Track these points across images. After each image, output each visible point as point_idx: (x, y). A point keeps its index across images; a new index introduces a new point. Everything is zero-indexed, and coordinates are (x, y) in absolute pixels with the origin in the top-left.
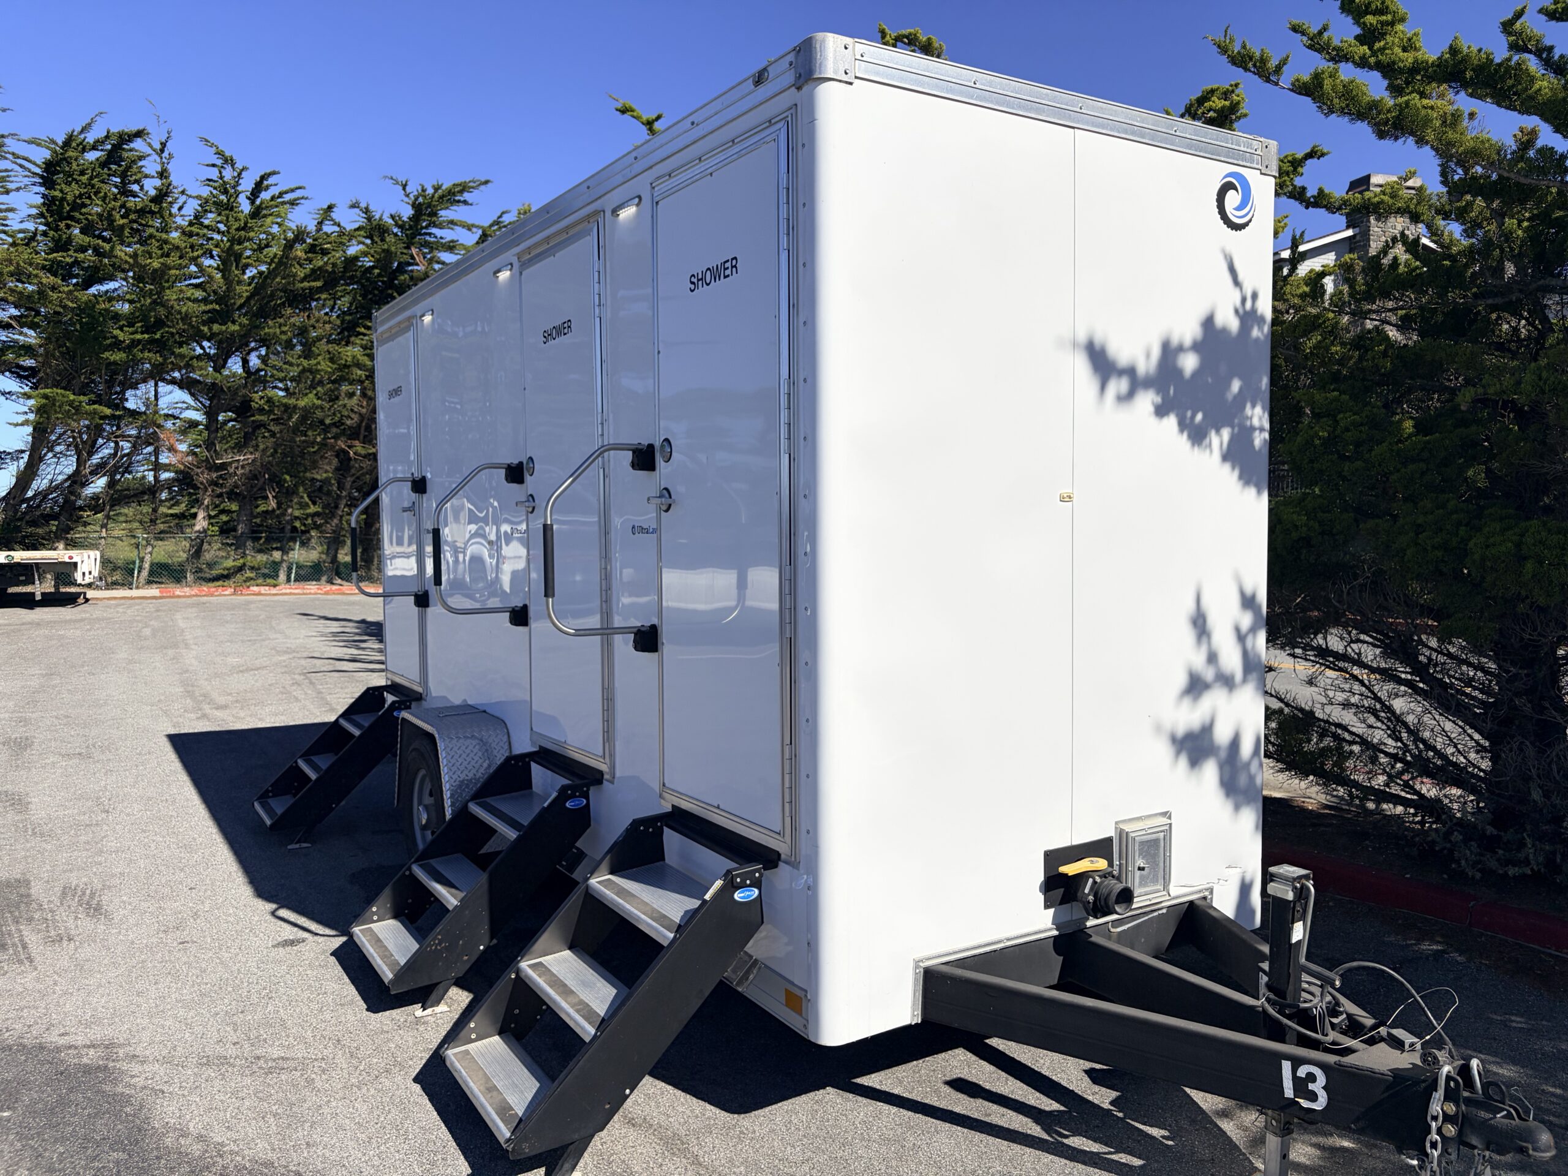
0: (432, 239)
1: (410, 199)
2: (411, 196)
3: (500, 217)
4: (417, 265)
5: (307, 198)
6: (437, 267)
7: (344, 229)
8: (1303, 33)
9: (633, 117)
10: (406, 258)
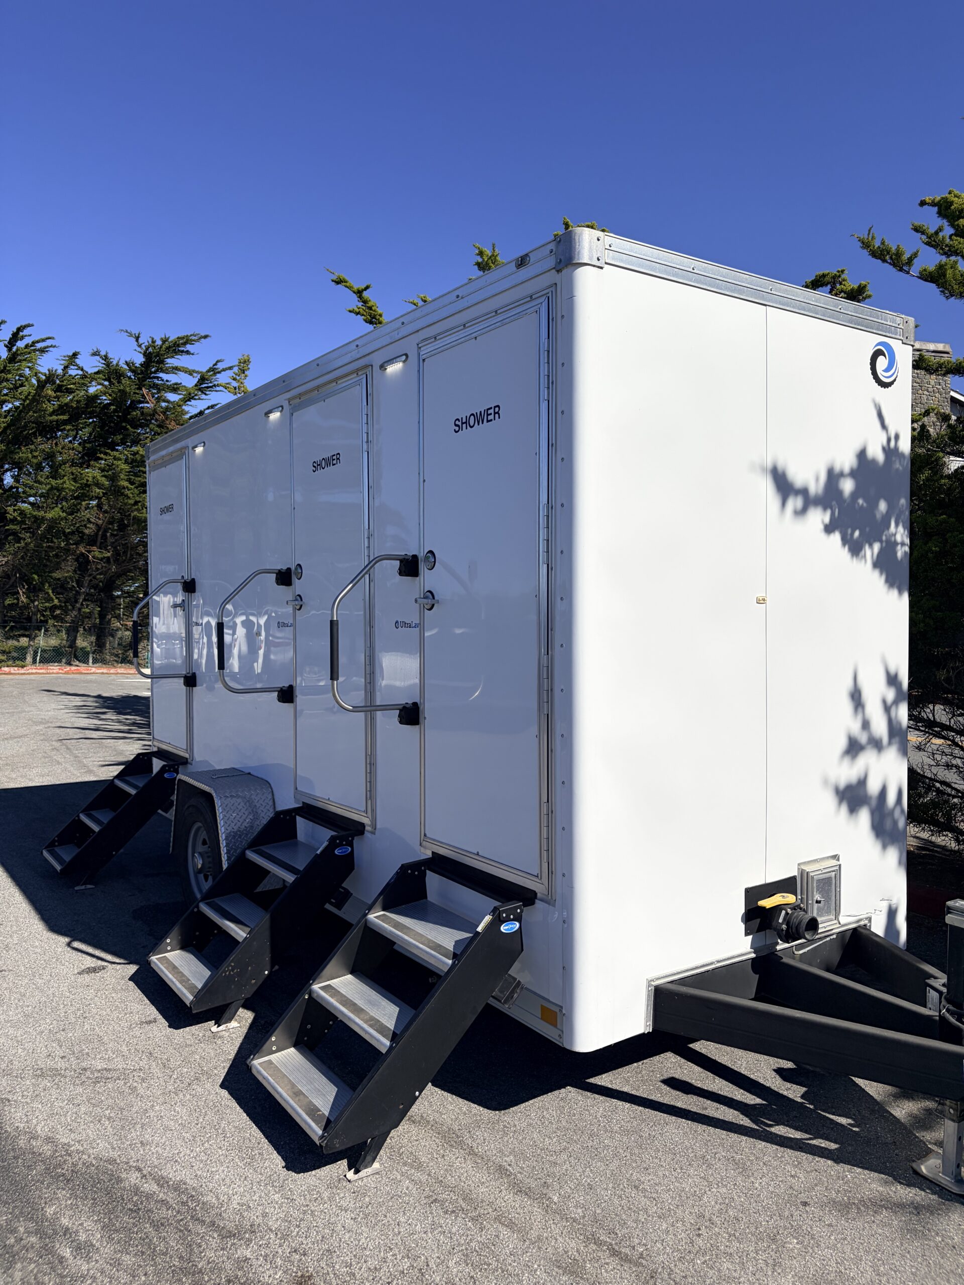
0: (160, 382)
1: (142, 349)
2: (143, 346)
3: (216, 364)
4: (148, 403)
5: (55, 346)
6: (164, 404)
7: (87, 372)
8: (923, 233)
9: (346, 287)
10: (138, 397)
